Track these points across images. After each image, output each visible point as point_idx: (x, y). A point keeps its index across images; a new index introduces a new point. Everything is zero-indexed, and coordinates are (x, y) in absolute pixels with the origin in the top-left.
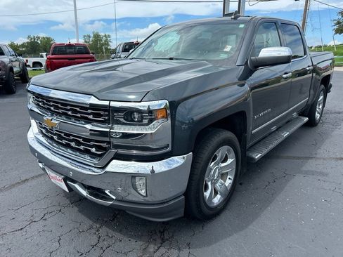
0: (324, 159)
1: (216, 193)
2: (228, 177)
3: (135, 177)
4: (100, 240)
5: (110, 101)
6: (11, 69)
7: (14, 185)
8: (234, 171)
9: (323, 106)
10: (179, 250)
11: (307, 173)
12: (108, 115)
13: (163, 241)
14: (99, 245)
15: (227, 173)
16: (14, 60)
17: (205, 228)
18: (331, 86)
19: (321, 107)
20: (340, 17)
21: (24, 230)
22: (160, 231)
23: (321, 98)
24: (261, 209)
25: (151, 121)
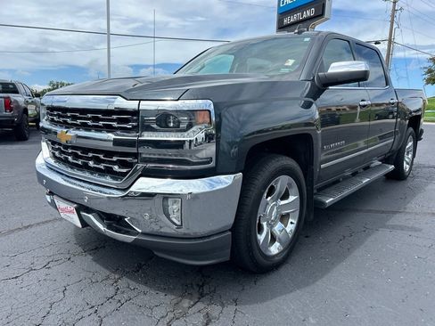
0: (416, 214)
1: (273, 239)
2: (290, 220)
3: (167, 198)
4: (119, 292)
5: (140, 100)
6: (26, 110)
7: (13, 231)
8: (298, 212)
9: (414, 156)
10: (223, 305)
11: (394, 227)
12: (137, 121)
13: (202, 295)
14: (117, 298)
15: (288, 215)
16: (30, 101)
17: (258, 283)
18: (422, 131)
19: (410, 156)
20: (432, 64)
21: (20, 278)
22: (198, 285)
23: (410, 144)
24: (333, 264)
25: (190, 126)
